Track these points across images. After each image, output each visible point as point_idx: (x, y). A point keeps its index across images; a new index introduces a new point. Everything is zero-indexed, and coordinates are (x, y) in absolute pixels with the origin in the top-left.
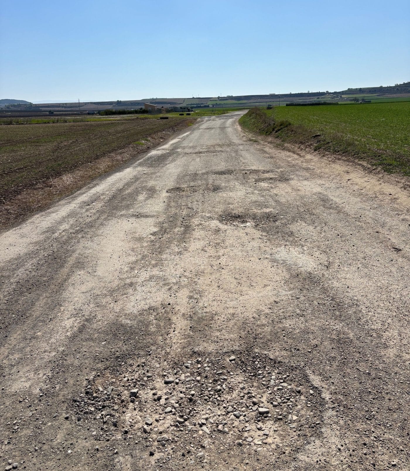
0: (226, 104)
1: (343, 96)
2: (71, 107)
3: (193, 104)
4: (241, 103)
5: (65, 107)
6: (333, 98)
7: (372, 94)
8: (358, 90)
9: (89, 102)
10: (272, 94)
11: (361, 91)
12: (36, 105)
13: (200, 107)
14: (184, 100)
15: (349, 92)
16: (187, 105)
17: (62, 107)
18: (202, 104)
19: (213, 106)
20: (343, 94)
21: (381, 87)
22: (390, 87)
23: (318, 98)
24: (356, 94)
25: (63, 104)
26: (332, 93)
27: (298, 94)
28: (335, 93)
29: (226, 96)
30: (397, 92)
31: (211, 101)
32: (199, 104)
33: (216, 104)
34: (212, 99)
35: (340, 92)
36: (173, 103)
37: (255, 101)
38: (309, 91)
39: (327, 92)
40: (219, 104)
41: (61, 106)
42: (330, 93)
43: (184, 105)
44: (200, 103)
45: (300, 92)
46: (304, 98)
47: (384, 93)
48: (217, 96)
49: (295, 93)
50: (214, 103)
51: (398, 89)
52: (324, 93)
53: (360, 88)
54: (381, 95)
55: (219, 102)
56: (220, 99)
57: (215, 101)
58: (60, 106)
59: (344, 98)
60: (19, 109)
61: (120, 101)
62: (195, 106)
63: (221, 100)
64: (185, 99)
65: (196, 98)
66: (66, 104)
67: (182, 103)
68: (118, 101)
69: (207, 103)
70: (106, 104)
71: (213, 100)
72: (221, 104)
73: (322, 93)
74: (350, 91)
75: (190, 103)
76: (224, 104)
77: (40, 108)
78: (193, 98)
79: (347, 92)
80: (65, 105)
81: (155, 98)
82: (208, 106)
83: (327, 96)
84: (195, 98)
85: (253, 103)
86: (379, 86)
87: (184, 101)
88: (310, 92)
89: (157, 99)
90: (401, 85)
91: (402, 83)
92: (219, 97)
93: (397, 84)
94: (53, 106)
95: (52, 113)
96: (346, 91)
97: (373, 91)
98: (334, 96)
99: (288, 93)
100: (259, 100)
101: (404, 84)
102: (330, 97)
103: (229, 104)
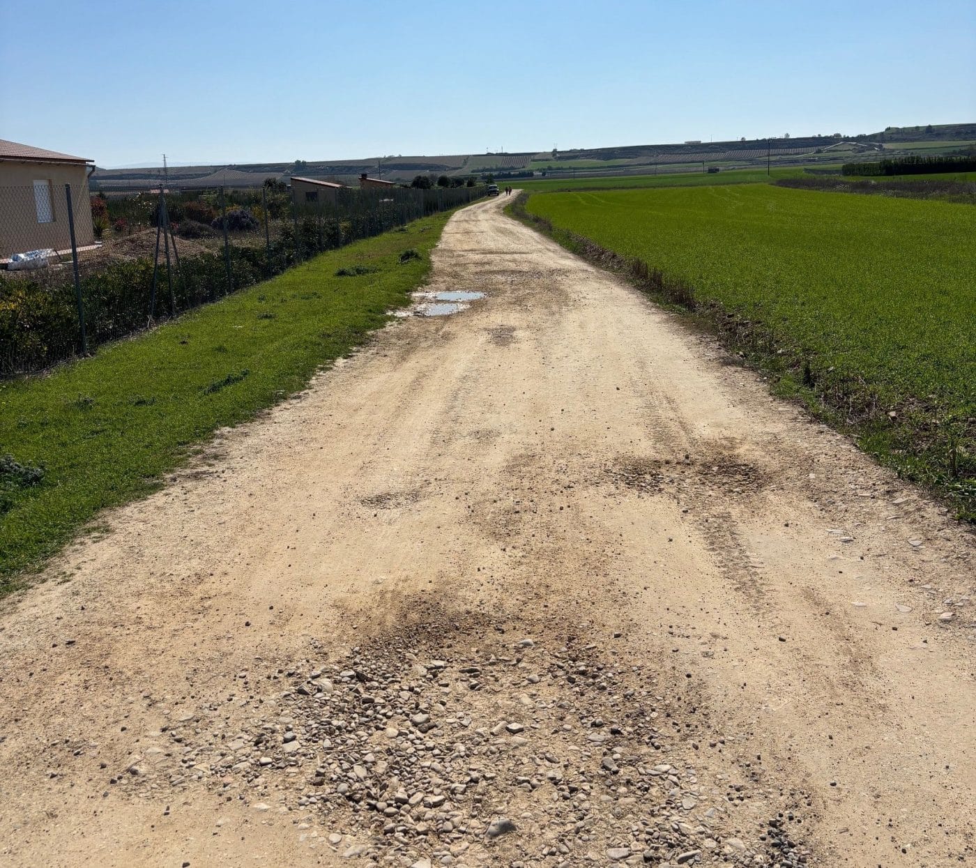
0: (575, 169)
1: (883, 145)
3: (488, 170)
4: (616, 166)
6: (860, 152)
8: (921, 130)
10: (693, 143)
11: (931, 132)
13: (509, 176)
14: (466, 159)
16: (473, 171)
18: (513, 168)
19: (544, 174)
23: (819, 151)
24: (916, 141)
26: (853, 139)
27: (764, 140)
28: (861, 138)
31: (535, 161)
32: (504, 169)
33: (550, 168)
34: (536, 157)
35: (873, 137)
36: (439, 167)
37: (652, 160)
38: (787, 135)
39: (838, 135)
40: (558, 169)
42: (847, 139)
43: (466, 171)
44: (506, 166)
45: (766, 137)
46: (781, 151)
48: (551, 150)
49: (754, 138)
50: (545, 165)
52: (830, 138)
55: (555, 164)
56: (558, 155)
57: (547, 160)
62: (495, 173)
63: (560, 158)
64: (468, 157)
65: (497, 154)
67: (461, 168)
69: (524, 167)
70: (268, 169)
71: (540, 160)
72: (562, 169)
73: (826, 138)
75: (481, 168)
78: (489, 154)
82: (530, 175)
83: (840, 145)
84: (493, 155)
85: (648, 164)
87: (465, 163)
88: (791, 137)
92: (555, 152)
98: (862, 147)
99: (737, 139)
100: (661, 158)
102: (849, 150)
103: (583, 168)
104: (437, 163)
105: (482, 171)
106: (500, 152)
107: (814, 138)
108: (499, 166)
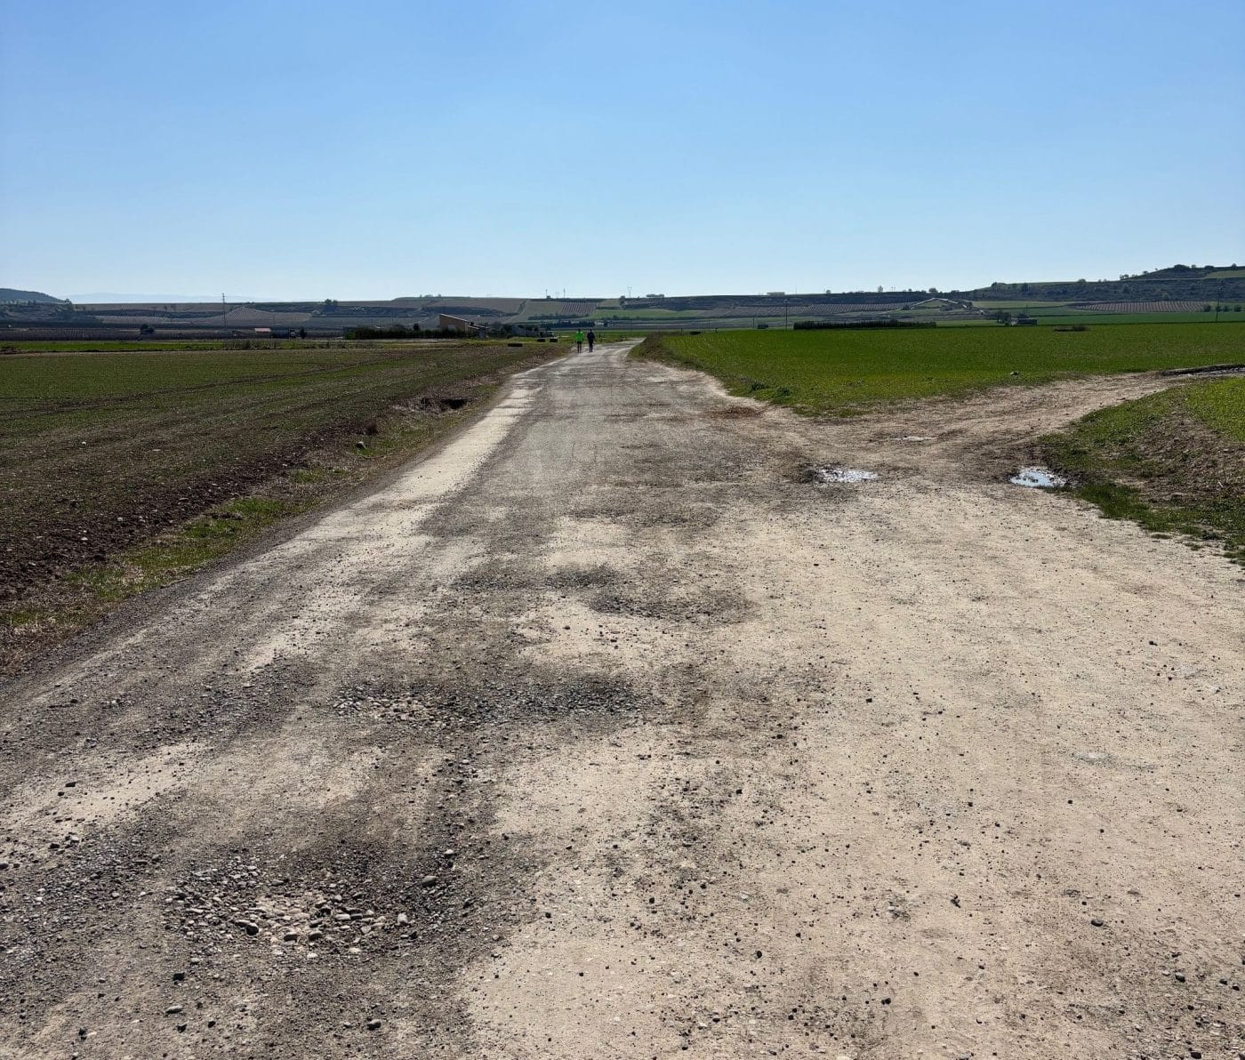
0: (644, 319)
1: (975, 304)
2: (188, 316)
3: (547, 318)
4: (689, 318)
5: (171, 316)
6: (947, 310)
7: (1056, 300)
8: (1018, 287)
9: (241, 304)
10: (776, 294)
11: (1026, 290)
12: (84, 306)
13: (569, 325)
14: (523, 303)
15: (993, 294)
16: (530, 318)
17: (163, 314)
18: (574, 317)
19: (606, 325)
20: (976, 299)
21: (1082, 282)
22: (1107, 283)
23: (906, 308)
24: (1011, 299)
25: (165, 306)
26: (946, 295)
27: (851, 294)
28: (954, 294)
29: (643, 295)
30: (1125, 297)
31: (599, 308)
32: (564, 317)
33: (615, 318)
34: (602, 305)
35: (966, 294)
36: (491, 312)
37: (727, 312)
38: (881, 288)
39: (933, 291)
40: (625, 319)
41: (158, 312)
42: (941, 295)
43: (522, 318)
44: (568, 313)
45: (854, 290)
46: (866, 307)
47: (1090, 300)
48: (618, 297)
49: (840, 291)
50: (610, 314)
51: (1126, 291)
52: (923, 293)
53: (1023, 282)
54: (1080, 305)
55: (621, 313)
56: (626, 303)
57: (613, 308)
58: (154, 312)
59: (978, 310)
60: (34, 319)
61: (335, 302)
62: (555, 322)
63: (628, 307)
64: (524, 301)
65: (557, 300)
66: (173, 306)
67: (516, 314)
68: (328, 301)
69: (587, 316)
70: (293, 308)
71: (605, 308)
72: (629, 319)
73: (917, 293)
74: (997, 291)
75: (539, 315)
76: (638, 319)
77: (98, 317)
78: (549, 299)
79: (988, 294)
80: (170, 310)
81: (435, 295)
83: (932, 302)
84: (553, 300)
85: (721, 317)
86: (1075, 279)
87: (521, 308)
88: (884, 291)
89: (440, 298)
90: (1136, 277)
91: (1140, 273)
92: (623, 299)
93: (1126, 276)
94: (134, 310)
95: (151, 331)
96: (986, 290)
97: (1059, 293)
98: (952, 304)
99: (822, 291)
100: (739, 310)
101: (1146, 275)
102: (938, 307)
103: (652, 319)
104: (490, 307)
105: (540, 318)
106: (561, 296)
107: (904, 293)
108: (559, 313)
